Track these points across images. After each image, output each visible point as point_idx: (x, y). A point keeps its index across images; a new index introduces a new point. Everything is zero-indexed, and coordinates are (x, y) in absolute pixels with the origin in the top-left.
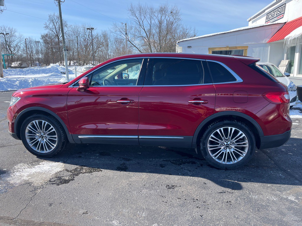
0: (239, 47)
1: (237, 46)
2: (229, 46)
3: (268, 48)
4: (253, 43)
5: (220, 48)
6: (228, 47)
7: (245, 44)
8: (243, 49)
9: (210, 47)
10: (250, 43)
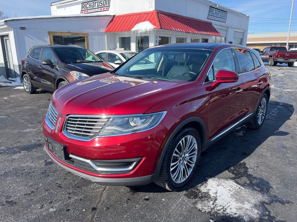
0: (81, 34)
1: (78, 32)
2: (71, 32)
3: (105, 37)
4: (92, 31)
5: (62, 33)
6: (69, 33)
7: (86, 31)
8: (84, 36)
9: (50, 31)
10: (90, 31)
